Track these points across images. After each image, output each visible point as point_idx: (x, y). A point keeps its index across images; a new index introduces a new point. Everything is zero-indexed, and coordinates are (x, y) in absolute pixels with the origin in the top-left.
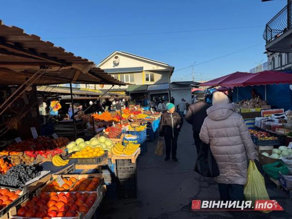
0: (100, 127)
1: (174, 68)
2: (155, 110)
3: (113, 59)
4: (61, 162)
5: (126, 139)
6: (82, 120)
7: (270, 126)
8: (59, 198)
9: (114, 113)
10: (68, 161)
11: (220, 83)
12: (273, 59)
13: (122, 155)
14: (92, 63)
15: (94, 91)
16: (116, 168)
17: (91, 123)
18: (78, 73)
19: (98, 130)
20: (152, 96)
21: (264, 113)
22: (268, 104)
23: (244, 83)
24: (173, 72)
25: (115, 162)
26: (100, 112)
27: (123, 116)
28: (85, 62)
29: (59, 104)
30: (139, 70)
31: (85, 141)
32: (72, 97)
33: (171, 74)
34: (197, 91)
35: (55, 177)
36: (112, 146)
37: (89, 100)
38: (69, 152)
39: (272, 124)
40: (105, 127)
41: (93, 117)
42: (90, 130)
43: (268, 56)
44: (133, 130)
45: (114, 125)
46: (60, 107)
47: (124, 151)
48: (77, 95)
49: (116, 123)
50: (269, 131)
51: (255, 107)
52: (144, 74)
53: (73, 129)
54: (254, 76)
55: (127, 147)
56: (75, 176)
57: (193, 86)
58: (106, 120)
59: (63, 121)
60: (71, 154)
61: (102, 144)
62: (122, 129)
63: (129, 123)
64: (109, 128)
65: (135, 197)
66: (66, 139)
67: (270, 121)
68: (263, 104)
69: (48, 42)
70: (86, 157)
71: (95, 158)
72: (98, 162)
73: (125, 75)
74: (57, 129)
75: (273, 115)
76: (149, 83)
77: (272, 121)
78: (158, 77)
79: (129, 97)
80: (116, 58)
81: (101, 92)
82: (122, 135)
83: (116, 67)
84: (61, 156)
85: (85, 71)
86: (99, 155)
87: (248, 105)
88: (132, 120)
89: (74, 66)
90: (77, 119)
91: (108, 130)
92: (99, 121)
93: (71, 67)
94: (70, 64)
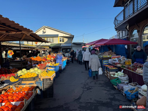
0: (35, 64)
1: (74, 36)
2: (64, 56)
3: (43, 30)
4: (14, 80)
5: (48, 70)
6: (25, 60)
7: (115, 63)
8: (14, 95)
9: (42, 58)
10: (18, 79)
11: (94, 44)
12: (119, 34)
13: (46, 77)
14: (32, 31)
15: (32, 45)
16: (43, 83)
17: (30, 62)
18: (24, 36)
19: (34, 66)
20: (63, 49)
21: (113, 57)
22: (115, 54)
23: (104, 44)
24: (73, 38)
25: (42, 80)
26: (35, 57)
27: (47, 58)
28: (29, 31)
29: (12, 52)
30: (57, 36)
31: (27, 70)
32: (20, 48)
33: (73, 39)
34: (85, 47)
35: (11, 86)
36: (41, 72)
37: (29, 50)
38: (18, 76)
39: (115, 62)
40: (38, 64)
41: (31, 59)
42: (29, 65)
43: (117, 32)
44: (52, 66)
45: (42, 63)
46: (13, 53)
47: (47, 74)
48: (23, 47)
49: (43, 62)
50: (114, 65)
51: (109, 55)
52: (59, 38)
53: (20, 65)
54: (109, 41)
55: (49, 73)
56: (22, 86)
57: (83, 45)
58: (38, 60)
59: (15, 61)
60: (19, 76)
61: (35, 71)
62: (47, 65)
63: (50, 62)
64: (39, 64)
65: (52, 97)
66: (17, 69)
67: (115, 61)
68: (113, 54)
69: (12, 21)
70: (27, 77)
71: (32, 78)
72: (33, 80)
73: (49, 38)
74: (11, 64)
75: (116, 58)
76: (61, 43)
77: (116, 61)
78: (66, 40)
79: (50, 49)
80: (44, 29)
81: (36, 46)
82: (47, 68)
83: (44, 34)
84: (14, 77)
85: (28, 35)
86: (34, 76)
87: (106, 54)
88: (52, 61)
89: (23, 32)
90: (22, 60)
91: (39, 66)
92: (34, 61)
93: (21, 32)
94: (21, 31)
